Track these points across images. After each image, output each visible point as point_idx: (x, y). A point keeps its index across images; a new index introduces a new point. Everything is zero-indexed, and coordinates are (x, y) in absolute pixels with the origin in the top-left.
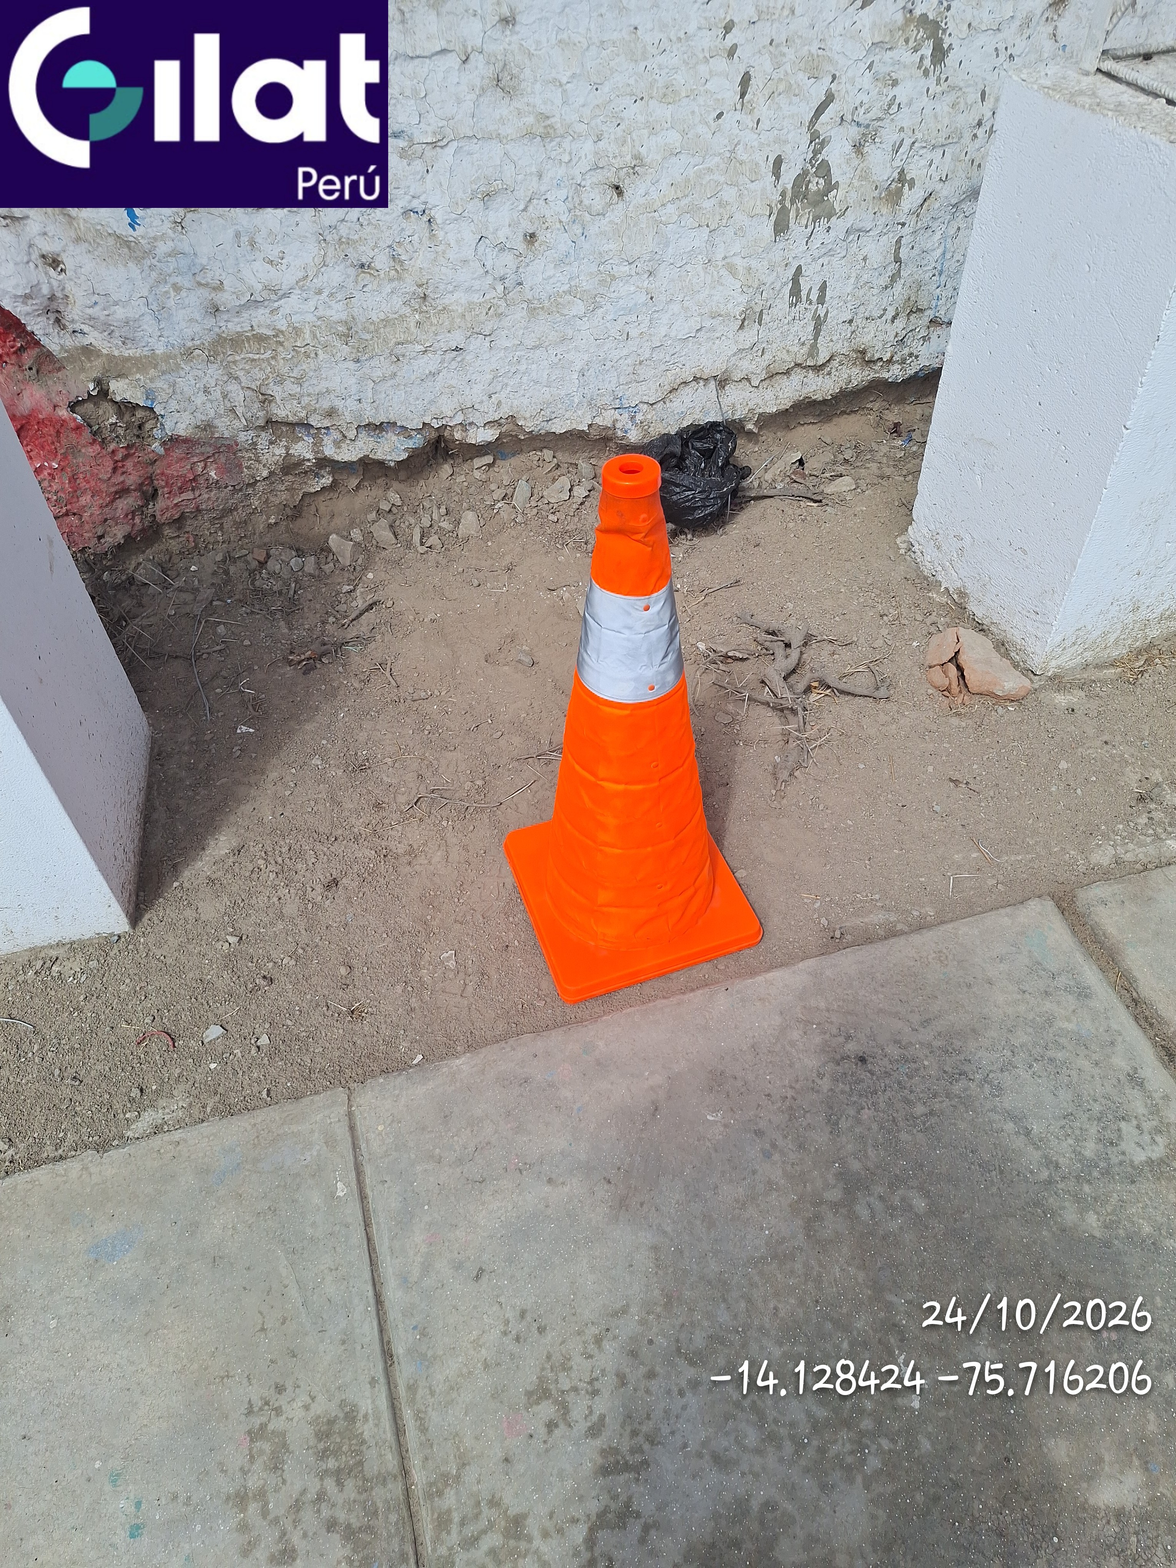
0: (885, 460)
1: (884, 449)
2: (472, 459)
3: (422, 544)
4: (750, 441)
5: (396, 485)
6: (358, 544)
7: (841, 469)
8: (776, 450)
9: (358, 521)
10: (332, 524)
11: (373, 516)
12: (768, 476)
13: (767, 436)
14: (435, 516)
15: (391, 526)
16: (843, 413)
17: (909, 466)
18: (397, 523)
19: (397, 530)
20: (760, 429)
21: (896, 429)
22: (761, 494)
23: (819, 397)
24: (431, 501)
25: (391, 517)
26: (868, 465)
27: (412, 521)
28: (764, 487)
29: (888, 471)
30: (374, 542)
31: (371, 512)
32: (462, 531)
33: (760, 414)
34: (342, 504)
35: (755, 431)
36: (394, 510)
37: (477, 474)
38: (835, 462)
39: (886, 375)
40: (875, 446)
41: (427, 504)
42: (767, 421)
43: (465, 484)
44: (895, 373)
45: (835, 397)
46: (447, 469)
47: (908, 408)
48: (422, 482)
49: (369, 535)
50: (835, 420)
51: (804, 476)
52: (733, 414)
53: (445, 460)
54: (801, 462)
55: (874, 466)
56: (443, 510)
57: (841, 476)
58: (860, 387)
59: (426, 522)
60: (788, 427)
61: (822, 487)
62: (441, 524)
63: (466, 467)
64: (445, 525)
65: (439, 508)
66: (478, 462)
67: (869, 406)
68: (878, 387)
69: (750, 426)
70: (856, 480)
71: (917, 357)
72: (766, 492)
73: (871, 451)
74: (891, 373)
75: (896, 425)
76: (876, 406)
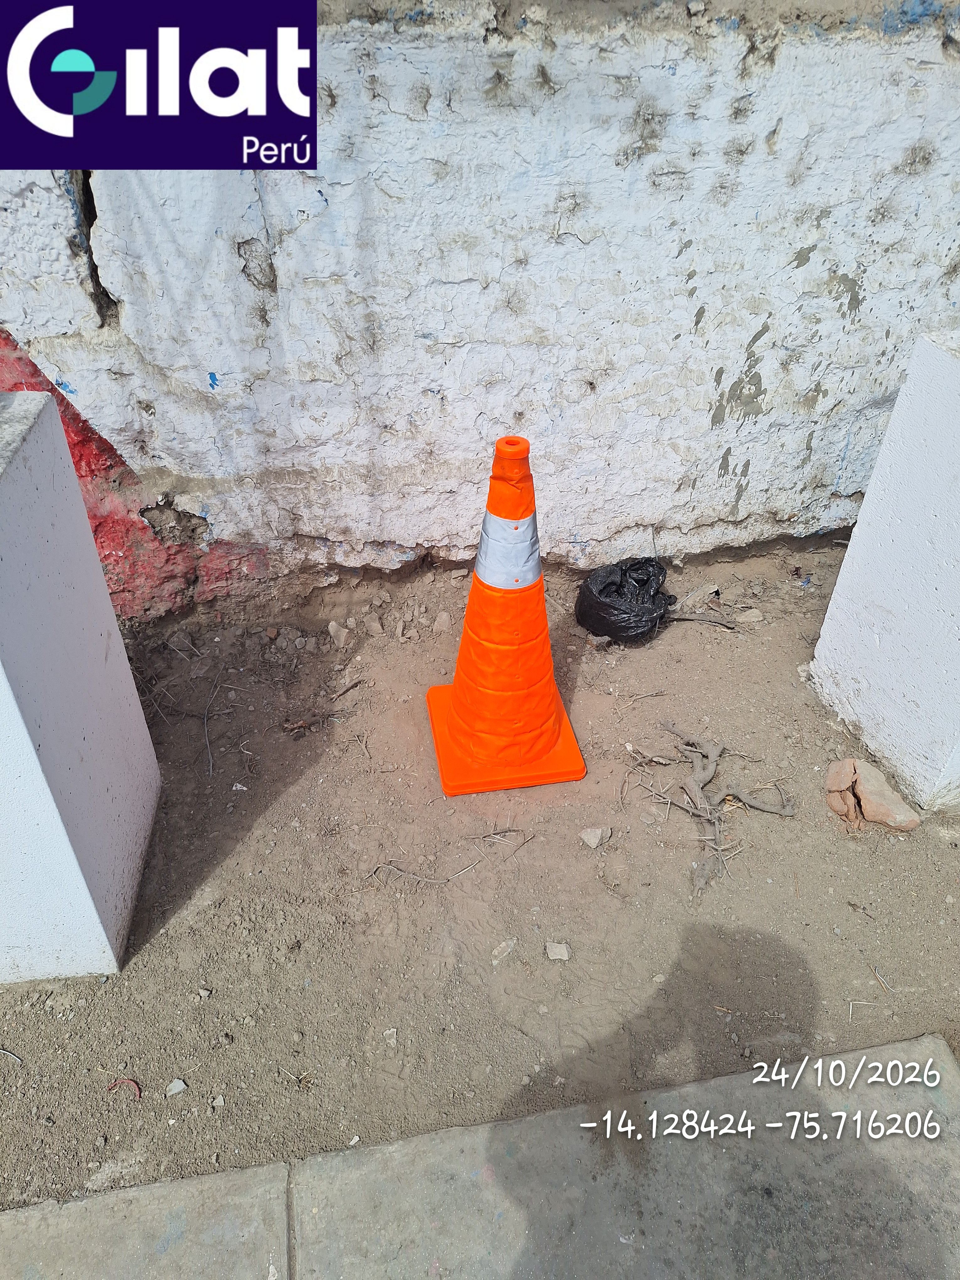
0: (787, 597)
1: (786, 588)
2: (451, 570)
3: (403, 635)
4: (675, 572)
5: (388, 585)
6: (351, 630)
7: (750, 602)
8: (696, 580)
9: (354, 611)
10: (333, 612)
11: (366, 608)
12: (690, 603)
13: (690, 570)
14: (416, 613)
15: (380, 618)
16: (754, 556)
17: (808, 604)
18: (385, 616)
19: (385, 622)
20: (685, 564)
21: (797, 572)
22: (683, 617)
23: (735, 544)
24: (414, 600)
25: (380, 611)
26: (773, 600)
27: (397, 615)
28: (685, 610)
29: (790, 607)
30: (365, 630)
31: (365, 605)
32: (436, 627)
33: (687, 554)
34: (342, 596)
35: (681, 565)
36: (384, 606)
37: (453, 582)
38: (745, 596)
39: (791, 531)
40: (779, 586)
41: (410, 603)
42: (691, 559)
43: (443, 589)
44: (799, 530)
45: (748, 545)
46: (430, 576)
47: (807, 556)
48: (409, 585)
49: (360, 623)
50: (747, 561)
51: (719, 605)
52: (664, 552)
53: (429, 570)
54: (717, 593)
55: (778, 601)
56: (423, 609)
57: (751, 608)
58: (770, 539)
59: (408, 617)
60: (707, 564)
61: (734, 616)
62: (420, 620)
63: (445, 576)
64: (423, 621)
65: (420, 607)
66: (455, 573)
67: (776, 552)
68: (786, 540)
69: (677, 562)
70: (764, 612)
71: (818, 519)
72: (687, 616)
73: (776, 588)
74: (796, 530)
75: (797, 569)
76: (781, 552)
